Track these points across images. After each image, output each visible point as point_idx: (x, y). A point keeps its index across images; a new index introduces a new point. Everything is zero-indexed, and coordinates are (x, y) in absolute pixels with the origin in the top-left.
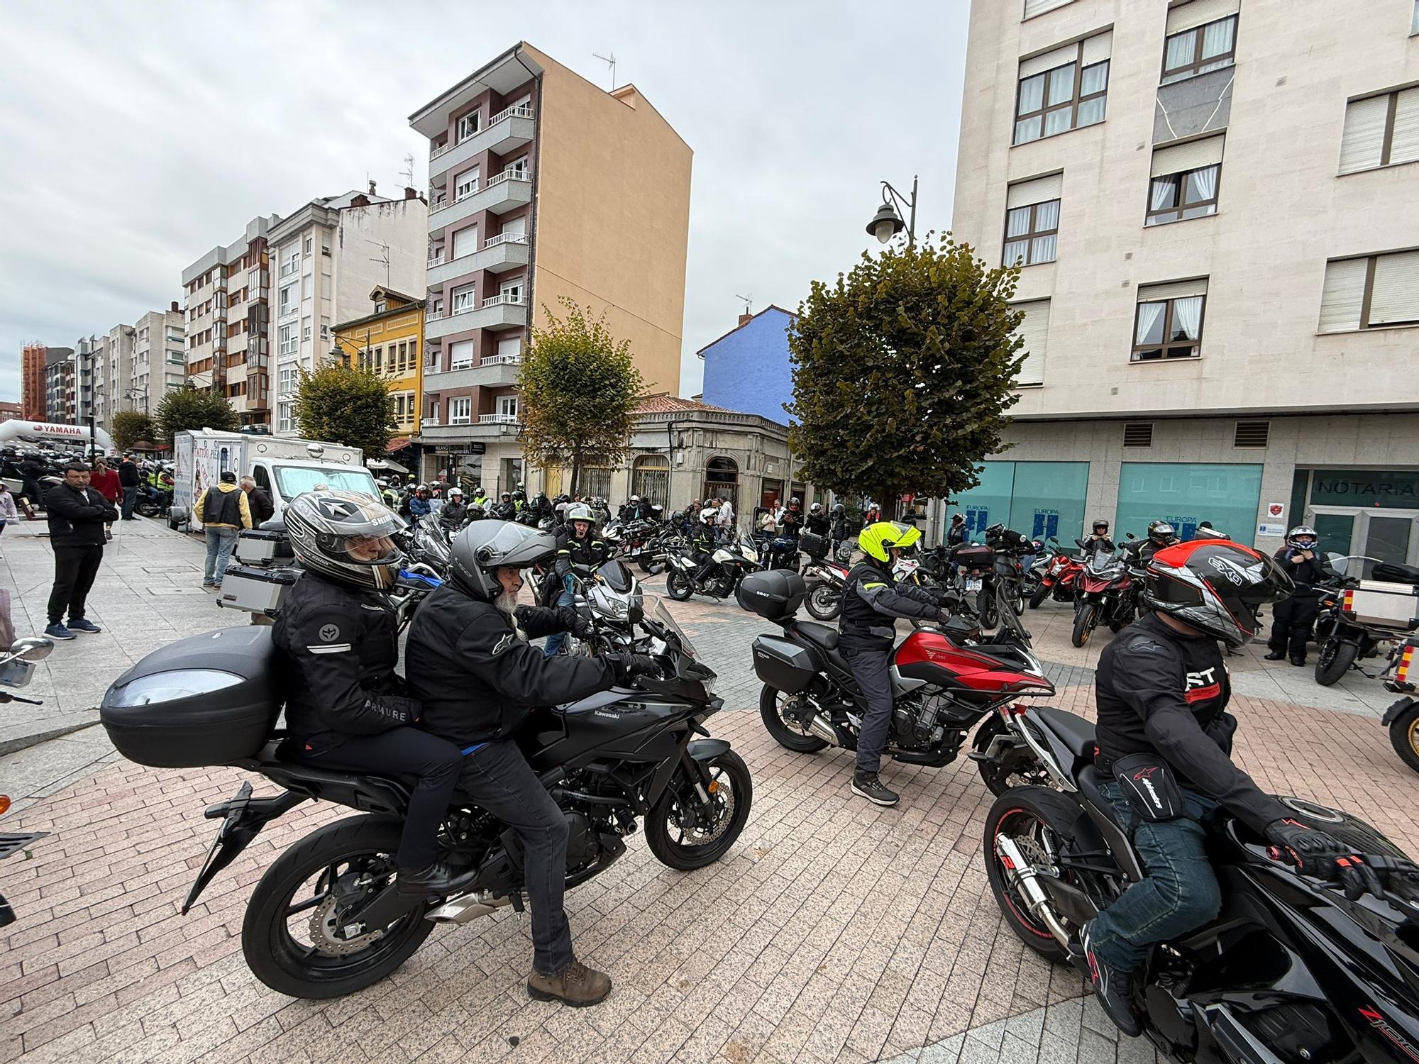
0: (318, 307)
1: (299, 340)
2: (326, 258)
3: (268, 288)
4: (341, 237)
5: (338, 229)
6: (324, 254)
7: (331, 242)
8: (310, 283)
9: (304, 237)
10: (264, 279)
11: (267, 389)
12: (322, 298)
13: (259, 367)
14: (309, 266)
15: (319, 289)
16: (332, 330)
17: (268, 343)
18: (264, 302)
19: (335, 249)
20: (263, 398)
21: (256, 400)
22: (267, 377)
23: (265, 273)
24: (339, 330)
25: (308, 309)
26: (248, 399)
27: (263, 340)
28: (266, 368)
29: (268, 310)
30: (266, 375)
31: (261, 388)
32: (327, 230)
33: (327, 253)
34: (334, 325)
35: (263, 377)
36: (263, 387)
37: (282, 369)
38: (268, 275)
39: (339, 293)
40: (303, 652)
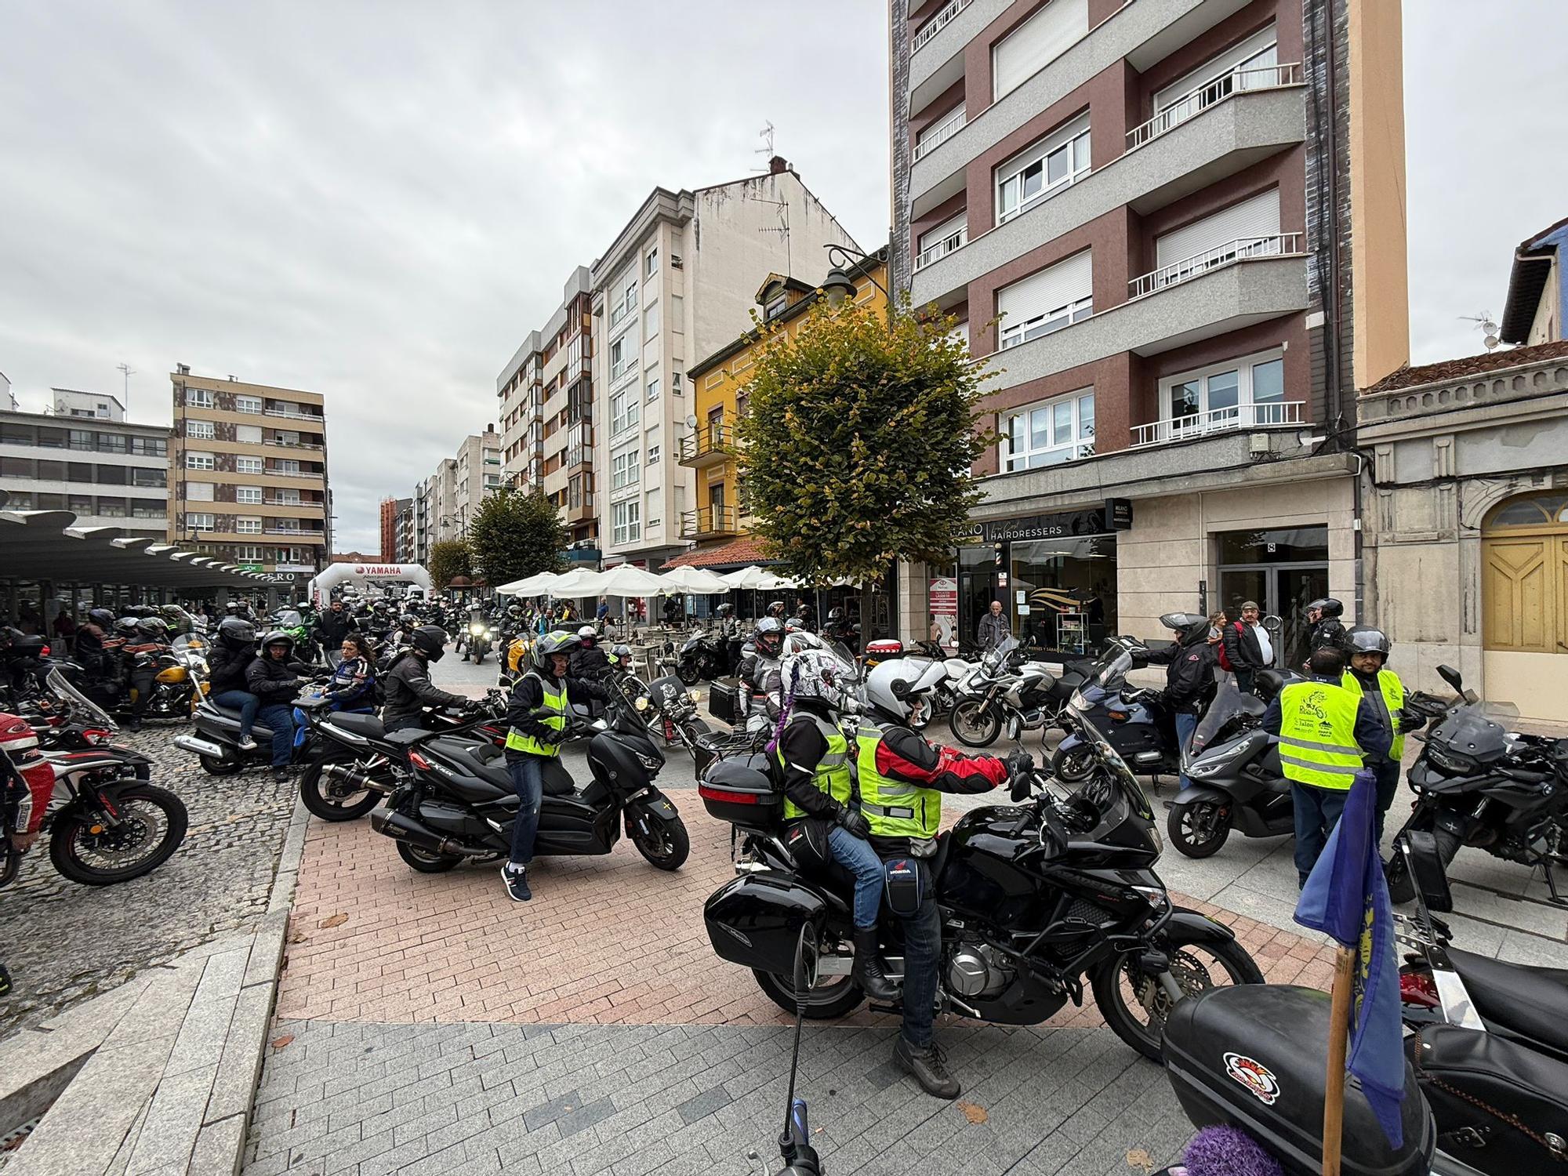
0: (668, 346)
1: (641, 404)
2: (676, 271)
3: (590, 358)
4: (698, 233)
5: (693, 222)
6: (673, 265)
7: (682, 246)
8: (657, 313)
9: (644, 252)
10: (587, 346)
11: (592, 491)
12: (674, 330)
13: (584, 462)
14: (653, 289)
15: (669, 317)
16: (690, 374)
17: (592, 430)
18: (587, 376)
19: (689, 255)
20: (589, 504)
21: (581, 508)
22: (592, 475)
23: (587, 339)
24: (696, 374)
25: (654, 352)
26: (570, 509)
27: (587, 426)
28: (591, 463)
29: (591, 385)
30: (591, 473)
31: (585, 491)
32: (676, 230)
33: (678, 265)
34: (690, 365)
35: (588, 475)
36: (588, 489)
37: (616, 455)
38: (591, 340)
39: (696, 317)
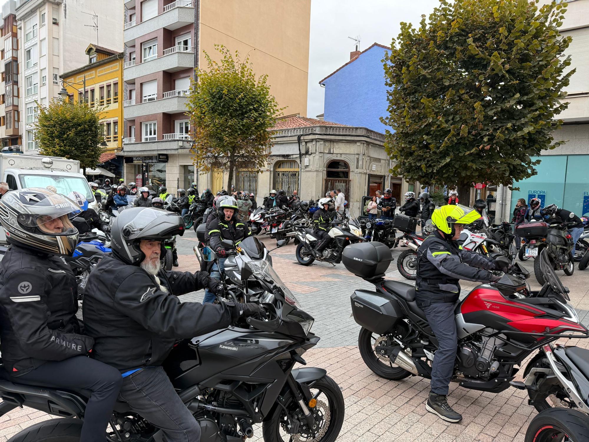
0: (50, 61)
1: (39, 85)
2: (55, 26)
3: (17, 50)
4: (65, 10)
5: (63, 5)
6: (54, 23)
7: (58, 15)
8: (45, 44)
9: (40, 12)
10: (15, 43)
11: (18, 121)
12: (53, 55)
13: (13, 105)
14: (43, 33)
15: (51, 48)
16: (60, 77)
17: (18, 89)
18: (15, 60)
19: (61, 20)
20: (16, 127)
21: (12, 129)
22: (18, 113)
23: (15, 39)
24: (65, 77)
25: (44, 63)
26: (7, 128)
27: (15, 87)
28: (18, 106)
29: (18, 65)
30: (18, 111)
31: (15, 121)
32: (55, 6)
33: (55, 23)
34: (61, 73)
35: (16, 112)
36: (16, 119)
37: (29, 106)
38: (17, 41)
39: (65, 50)
40: (7, 301)
